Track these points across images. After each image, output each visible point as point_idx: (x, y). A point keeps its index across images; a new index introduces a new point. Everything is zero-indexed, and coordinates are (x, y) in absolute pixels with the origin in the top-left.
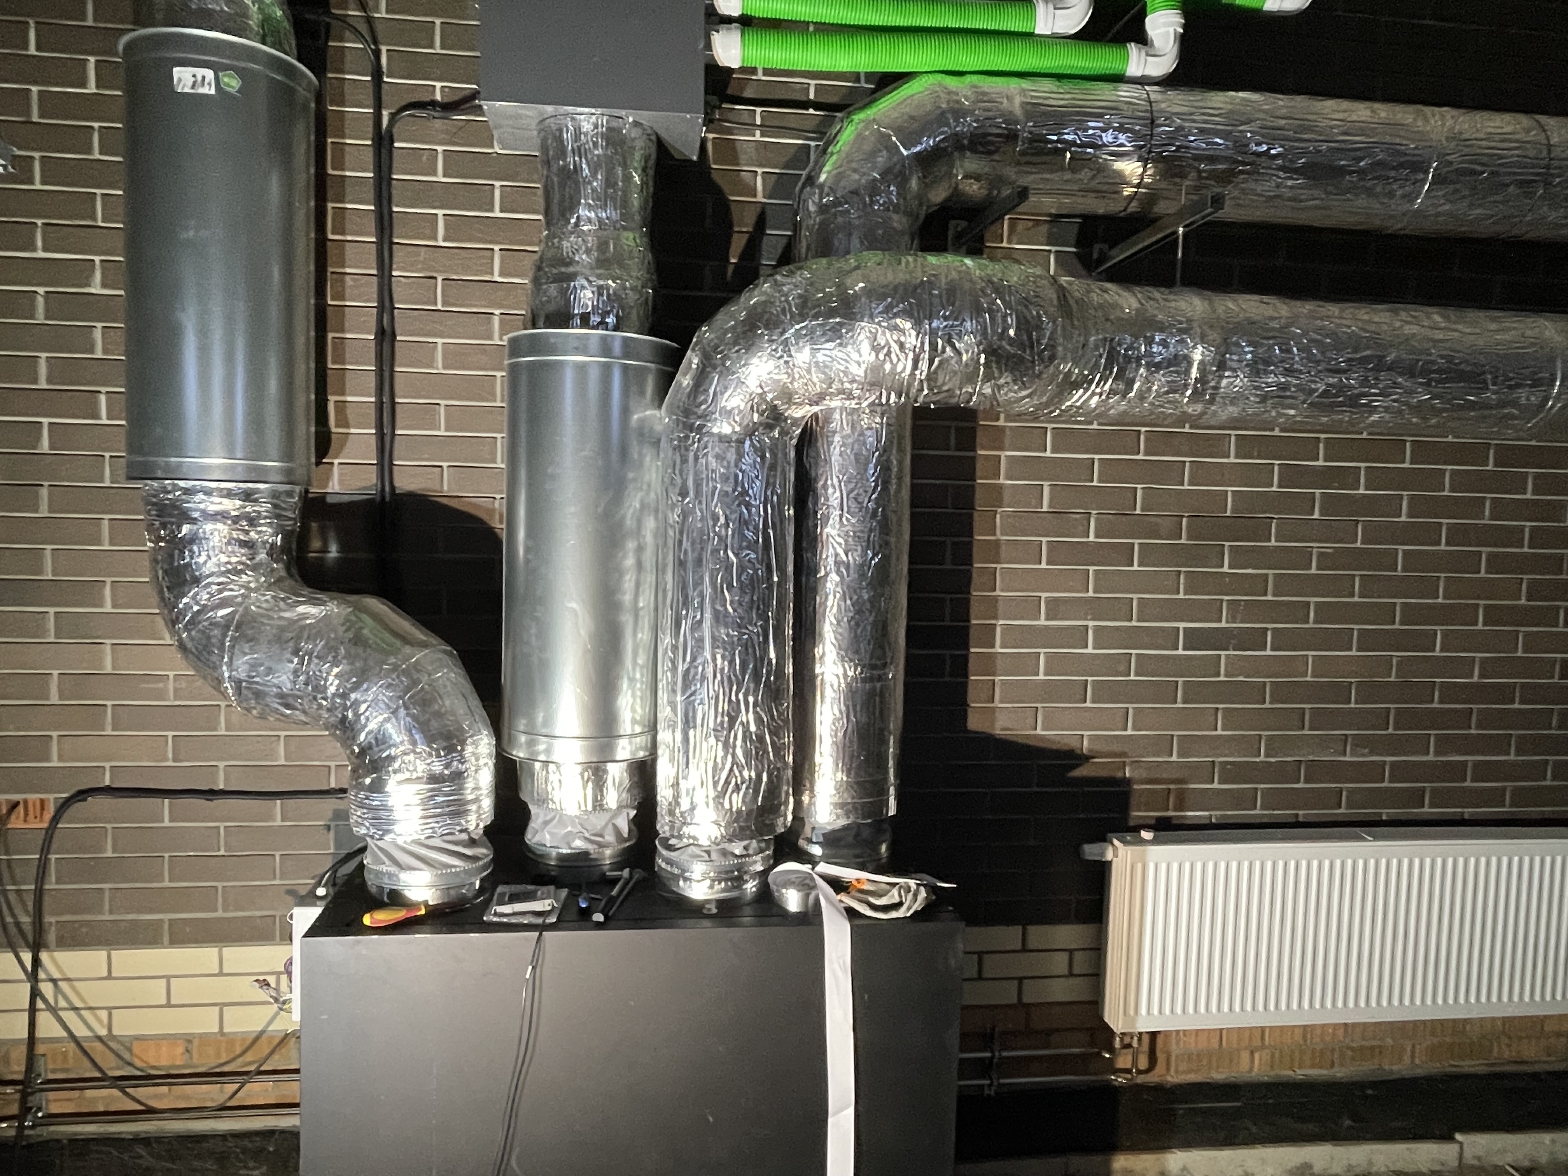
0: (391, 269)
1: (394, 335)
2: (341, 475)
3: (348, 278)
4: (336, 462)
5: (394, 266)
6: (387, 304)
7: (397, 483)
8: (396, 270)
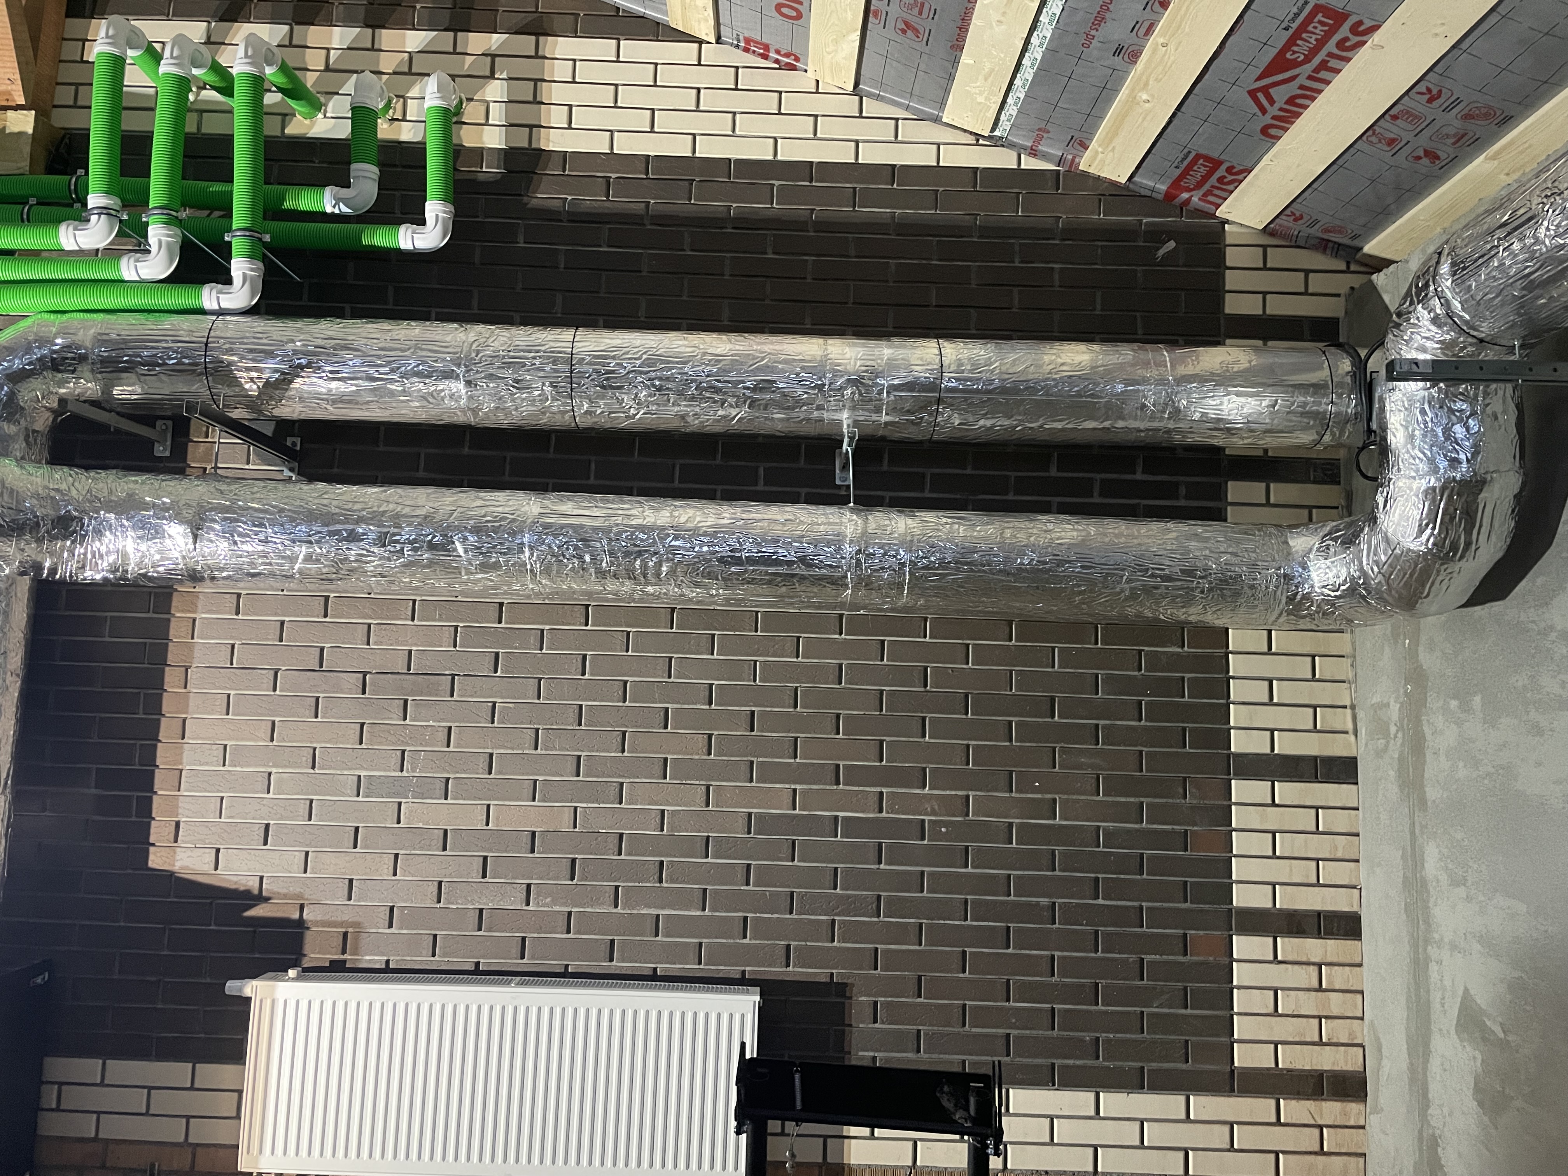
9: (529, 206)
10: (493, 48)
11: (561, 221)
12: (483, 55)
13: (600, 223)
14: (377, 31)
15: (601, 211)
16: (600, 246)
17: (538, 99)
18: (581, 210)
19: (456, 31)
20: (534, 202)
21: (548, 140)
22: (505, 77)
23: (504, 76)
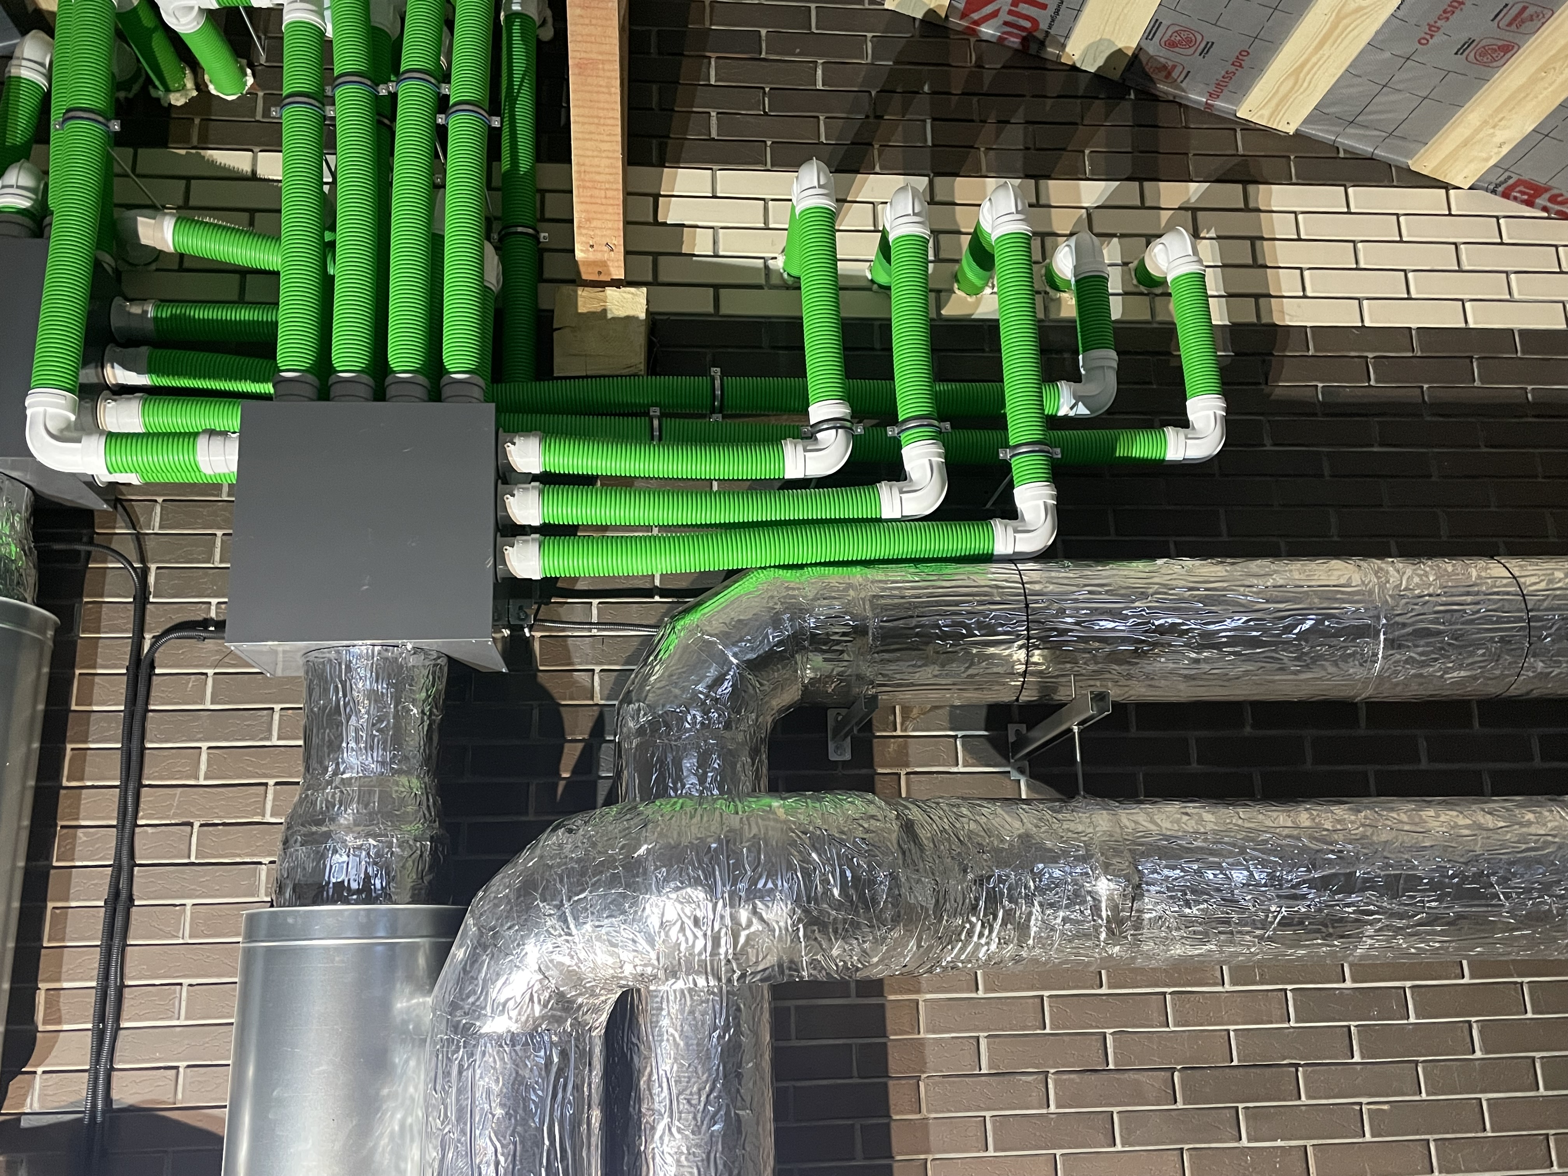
0: (136, 817)
1: (131, 899)
2: (43, 1088)
3: (80, 832)
4: (40, 1070)
5: (141, 814)
6: (125, 860)
7: (115, 1095)
8: (142, 818)
9: (1272, 397)
10: (1193, 200)
11: (1315, 415)
12: (1180, 208)
13: (1366, 415)
14: (1042, 182)
15: (1365, 400)
16: (1372, 446)
17: (1260, 262)
18: (1340, 400)
19: (1141, 180)
20: (1277, 391)
21: (1282, 312)
22: (1214, 235)
23: (1212, 234)
